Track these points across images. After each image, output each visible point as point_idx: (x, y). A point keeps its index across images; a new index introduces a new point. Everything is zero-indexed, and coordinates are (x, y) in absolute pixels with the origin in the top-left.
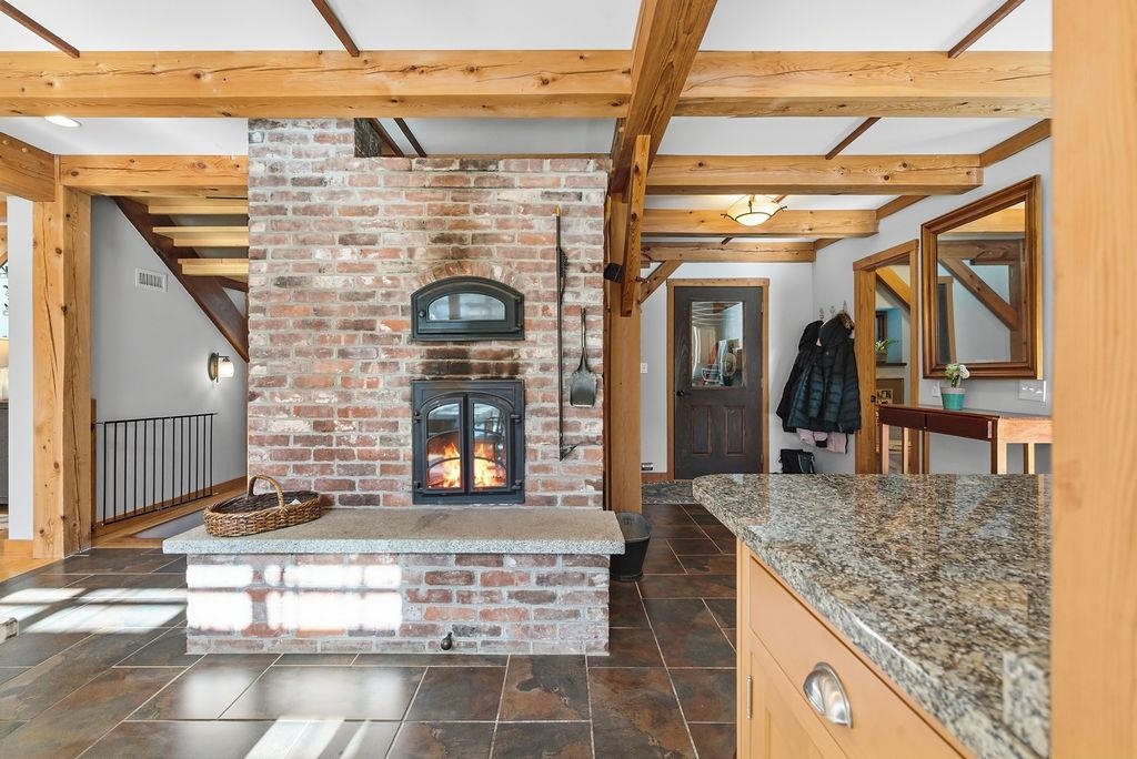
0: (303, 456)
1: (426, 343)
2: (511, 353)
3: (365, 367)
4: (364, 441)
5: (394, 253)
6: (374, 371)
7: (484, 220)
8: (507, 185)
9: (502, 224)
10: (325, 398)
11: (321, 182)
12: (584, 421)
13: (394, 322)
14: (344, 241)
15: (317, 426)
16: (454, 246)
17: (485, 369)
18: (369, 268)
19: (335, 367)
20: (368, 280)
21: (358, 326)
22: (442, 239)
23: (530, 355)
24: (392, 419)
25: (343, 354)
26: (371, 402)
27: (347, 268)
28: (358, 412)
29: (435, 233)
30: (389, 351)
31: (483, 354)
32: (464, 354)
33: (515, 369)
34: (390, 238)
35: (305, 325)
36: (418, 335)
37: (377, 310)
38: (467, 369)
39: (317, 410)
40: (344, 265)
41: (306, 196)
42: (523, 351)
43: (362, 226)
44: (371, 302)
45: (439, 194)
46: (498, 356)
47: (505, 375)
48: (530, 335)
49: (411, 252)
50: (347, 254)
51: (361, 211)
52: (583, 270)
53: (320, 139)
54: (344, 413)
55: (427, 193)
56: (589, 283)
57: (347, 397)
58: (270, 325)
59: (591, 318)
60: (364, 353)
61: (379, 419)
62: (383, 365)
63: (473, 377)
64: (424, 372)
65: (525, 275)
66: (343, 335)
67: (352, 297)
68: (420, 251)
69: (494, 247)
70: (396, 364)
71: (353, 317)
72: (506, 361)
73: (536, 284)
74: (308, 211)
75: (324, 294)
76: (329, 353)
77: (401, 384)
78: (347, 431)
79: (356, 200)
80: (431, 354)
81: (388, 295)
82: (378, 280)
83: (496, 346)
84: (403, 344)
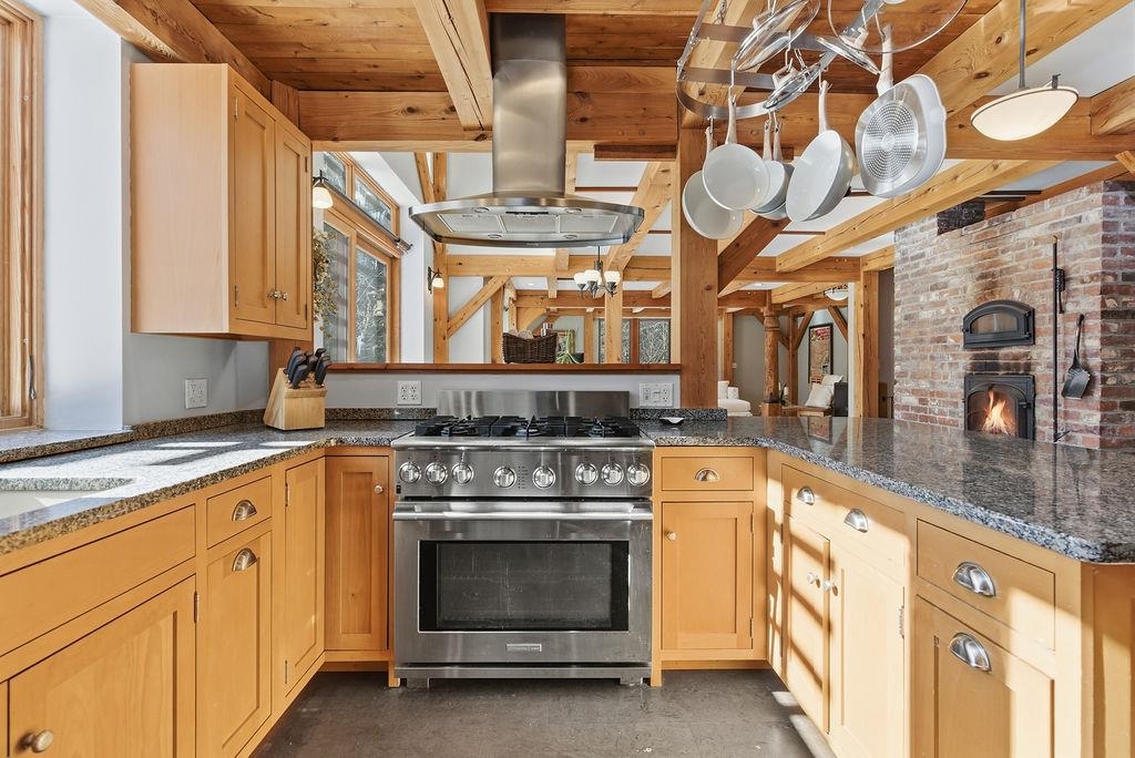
0: (915, 417)
1: (973, 349)
2: (1026, 355)
3: (942, 367)
4: (941, 413)
5: (956, 291)
6: (946, 367)
7: (1006, 258)
8: (1021, 227)
9: (1020, 257)
10: (924, 385)
11: (922, 255)
12: (1083, 412)
13: (956, 338)
14: (932, 289)
15: (921, 401)
16: (989, 281)
17: (1008, 367)
18: (943, 303)
19: (927, 366)
20: (943, 311)
21: (939, 340)
22: (983, 276)
23: (1039, 355)
24: (955, 400)
25: (932, 358)
26: (945, 388)
27: (935, 304)
28: (940, 394)
29: (977, 274)
30: (953, 355)
31: (1007, 355)
32: (996, 357)
33: (1028, 367)
34: (955, 282)
35: (916, 341)
36: (968, 345)
37: (947, 330)
38: (996, 367)
39: (920, 391)
40: (933, 303)
41: (916, 266)
42: (1034, 352)
43: (941, 277)
44: (945, 324)
45: (980, 246)
46: (1016, 357)
47: (1022, 372)
48: (1039, 340)
49: (965, 289)
50: (934, 296)
51: (941, 268)
52: (1083, 282)
53: (922, 230)
54: (932, 394)
55: (974, 247)
56: (1088, 292)
57: (932, 385)
58: (903, 342)
59: (1089, 322)
60: (942, 358)
61: (949, 399)
62: (951, 364)
63: (1001, 373)
64: (972, 369)
65: (1037, 293)
66: (932, 346)
67: (936, 322)
68: (970, 287)
69: (1013, 276)
70: (957, 364)
71: (937, 335)
72: (1022, 361)
73: (1042, 300)
74: (918, 274)
75: (923, 323)
76: (925, 358)
77: (960, 377)
78: (934, 405)
79: (939, 261)
80: (976, 357)
81: (953, 319)
82: (948, 311)
83: (1016, 350)
84: (960, 350)
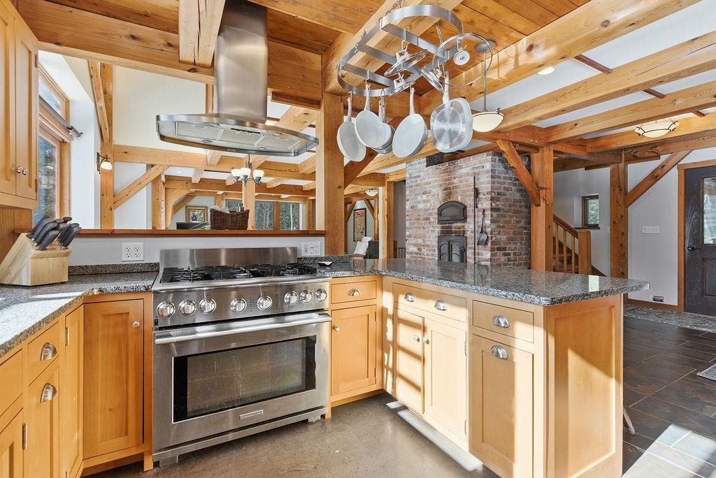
0: (416, 258)
1: (442, 224)
2: (463, 227)
3: (428, 232)
4: (428, 255)
5: (434, 195)
6: (430, 232)
7: (455, 181)
8: (461, 168)
9: (461, 181)
10: (420, 241)
11: (419, 176)
12: (484, 252)
13: (434, 218)
14: (424, 194)
15: (418, 249)
16: (449, 191)
17: (456, 232)
18: (429, 201)
19: (421, 232)
21: (427, 219)
22: (445, 189)
23: (468, 227)
24: (434, 249)
25: (424, 228)
26: (428, 243)
27: (425, 201)
28: (427, 246)
29: (443, 188)
30: (433, 227)
31: (455, 227)
32: (451, 227)
33: (464, 232)
34: (434, 191)
35: (416, 219)
36: (440, 222)
37: (431, 214)
38: (451, 232)
39: (418, 244)
41: (416, 181)
42: (466, 225)
43: (428, 188)
44: (429, 211)
45: (445, 174)
46: (459, 228)
47: (461, 235)
48: (468, 220)
49: (438, 195)
50: (424, 197)
51: (427, 183)
52: (484, 195)
53: (419, 163)
54: (423, 246)
55: (442, 175)
56: (486, 199)
57: (424, 241)
58: (410, 220)
59: (486, 213)
60: (428, 227)
61: (431, 248)
62: (432, 231)
63: (453, 235)
64: (441, 233)
65: (467, 199)
66: (423, 222)
67: (426, 210)
68: (440, 194)
69: (458, 190)
70: (435, 231)
71: (426, 216)
72: (462, 230)
73: (469, 202)
74: (417, 185)
75: (419, 210)
76: (421, 228)
77: (436, 237)
78: (424, 251)
79: (427, 180)
80: (443, 227)
81: (433, 209)
83: (459, 224)
84: (436, 224)
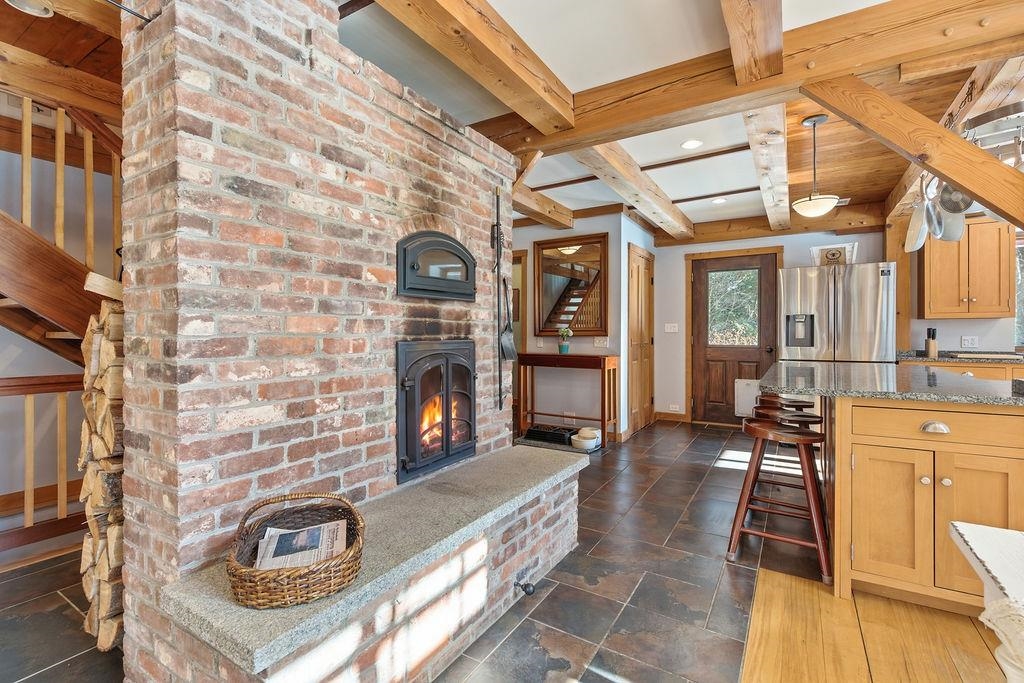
0: (274, 458)
1: (409, 299)
2: (466, 314)
3: (351, 325)
4: (350, 421)
5: (380, 188)
6: (361, 330)
7: (449, 178)
8: (466, 152)
9: (461, 188)
10: (304, 369)
11: (297, 56)
13: (380, 273)
14: (327, 153)
15: (292, 410)
16: (429, 197)
17: (450, 329)
18: (356, 199)
19: (315, 324)
20: (356, 214)
21: (345, 271)
22: (420, 186)
23: (476, 314)
24: (378, 390)
25: (325, 307)
26: (357, 371)
27: (331, 190)
28: (344, 385)
29: (415, 178)
30: (375, 307)
31: (450, 313)
32: (435, 314)
33: (468, 329)
34: (379, 169)
36: (405, 289)
37: (363, 254)
38: (436, 329)
39: (292, 386)
40: (326, 185)
41: (276, 66)
42: (473, 312)
43: (346, 138)
44: (357, 241)
45: (418, 135)
46: (459, 317)
47: (463, 336)
48: (479, 298)
49: (395, 192)
50: (331, 171)
51: (347, 122)
54: (326, 387)
55: (410, 131)
57: (329, 366)
58: (219, 253)
60: (349, 307)
61: (364, 391)
62: (369, 322)
63: (443, 337)
64: (407, 333)
66: (327, 281)
67: (336, 231)
68: (403, 193)
69: (455, 207)
70: (382, 322)
71: (339, 258)
72: (463, 322)
73: (481, 251)
74: (280, 89)
75: (302, 220)
76: (307, 305)
77: (386, 347)
78: (330, 410)
79: (340, 102)
80: (414, 313)
81: (375, 238)
82: (366, 217)
83: (458, 307)
84: (388, 298)
